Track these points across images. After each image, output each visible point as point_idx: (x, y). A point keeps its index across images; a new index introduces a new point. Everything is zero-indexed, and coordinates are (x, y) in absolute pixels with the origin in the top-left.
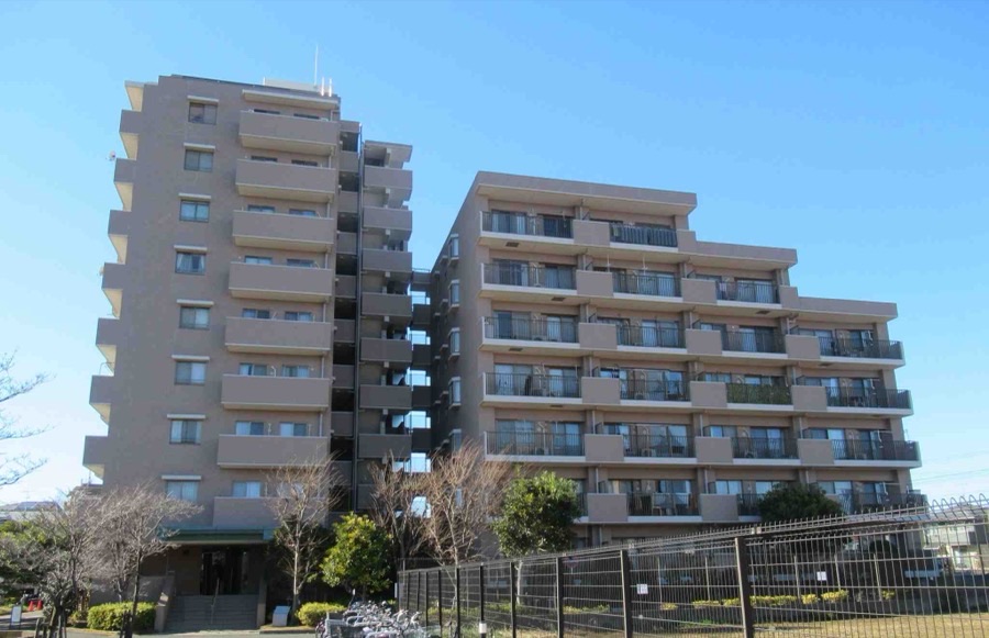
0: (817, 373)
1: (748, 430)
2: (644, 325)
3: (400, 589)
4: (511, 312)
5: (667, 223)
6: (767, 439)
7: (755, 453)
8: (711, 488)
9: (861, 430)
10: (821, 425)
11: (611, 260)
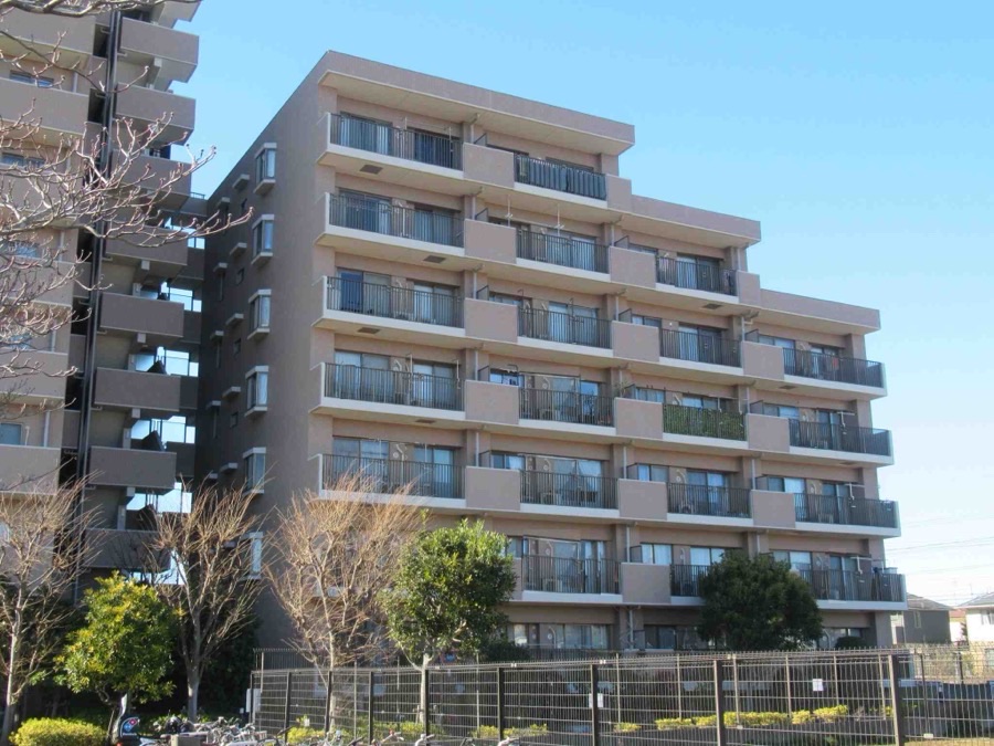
0: (775, 398)
1: (684, 473)
2: (552, 309)
3: (254, 699)
4: (363, 272)
5: (590, 163)
6: (707, 486)
7: (691, 507)
8: (635, 554)
9: (825, 482)
10: (777, 470)
11: (513, 210)
